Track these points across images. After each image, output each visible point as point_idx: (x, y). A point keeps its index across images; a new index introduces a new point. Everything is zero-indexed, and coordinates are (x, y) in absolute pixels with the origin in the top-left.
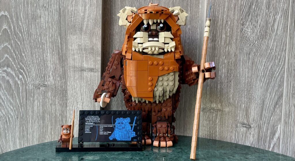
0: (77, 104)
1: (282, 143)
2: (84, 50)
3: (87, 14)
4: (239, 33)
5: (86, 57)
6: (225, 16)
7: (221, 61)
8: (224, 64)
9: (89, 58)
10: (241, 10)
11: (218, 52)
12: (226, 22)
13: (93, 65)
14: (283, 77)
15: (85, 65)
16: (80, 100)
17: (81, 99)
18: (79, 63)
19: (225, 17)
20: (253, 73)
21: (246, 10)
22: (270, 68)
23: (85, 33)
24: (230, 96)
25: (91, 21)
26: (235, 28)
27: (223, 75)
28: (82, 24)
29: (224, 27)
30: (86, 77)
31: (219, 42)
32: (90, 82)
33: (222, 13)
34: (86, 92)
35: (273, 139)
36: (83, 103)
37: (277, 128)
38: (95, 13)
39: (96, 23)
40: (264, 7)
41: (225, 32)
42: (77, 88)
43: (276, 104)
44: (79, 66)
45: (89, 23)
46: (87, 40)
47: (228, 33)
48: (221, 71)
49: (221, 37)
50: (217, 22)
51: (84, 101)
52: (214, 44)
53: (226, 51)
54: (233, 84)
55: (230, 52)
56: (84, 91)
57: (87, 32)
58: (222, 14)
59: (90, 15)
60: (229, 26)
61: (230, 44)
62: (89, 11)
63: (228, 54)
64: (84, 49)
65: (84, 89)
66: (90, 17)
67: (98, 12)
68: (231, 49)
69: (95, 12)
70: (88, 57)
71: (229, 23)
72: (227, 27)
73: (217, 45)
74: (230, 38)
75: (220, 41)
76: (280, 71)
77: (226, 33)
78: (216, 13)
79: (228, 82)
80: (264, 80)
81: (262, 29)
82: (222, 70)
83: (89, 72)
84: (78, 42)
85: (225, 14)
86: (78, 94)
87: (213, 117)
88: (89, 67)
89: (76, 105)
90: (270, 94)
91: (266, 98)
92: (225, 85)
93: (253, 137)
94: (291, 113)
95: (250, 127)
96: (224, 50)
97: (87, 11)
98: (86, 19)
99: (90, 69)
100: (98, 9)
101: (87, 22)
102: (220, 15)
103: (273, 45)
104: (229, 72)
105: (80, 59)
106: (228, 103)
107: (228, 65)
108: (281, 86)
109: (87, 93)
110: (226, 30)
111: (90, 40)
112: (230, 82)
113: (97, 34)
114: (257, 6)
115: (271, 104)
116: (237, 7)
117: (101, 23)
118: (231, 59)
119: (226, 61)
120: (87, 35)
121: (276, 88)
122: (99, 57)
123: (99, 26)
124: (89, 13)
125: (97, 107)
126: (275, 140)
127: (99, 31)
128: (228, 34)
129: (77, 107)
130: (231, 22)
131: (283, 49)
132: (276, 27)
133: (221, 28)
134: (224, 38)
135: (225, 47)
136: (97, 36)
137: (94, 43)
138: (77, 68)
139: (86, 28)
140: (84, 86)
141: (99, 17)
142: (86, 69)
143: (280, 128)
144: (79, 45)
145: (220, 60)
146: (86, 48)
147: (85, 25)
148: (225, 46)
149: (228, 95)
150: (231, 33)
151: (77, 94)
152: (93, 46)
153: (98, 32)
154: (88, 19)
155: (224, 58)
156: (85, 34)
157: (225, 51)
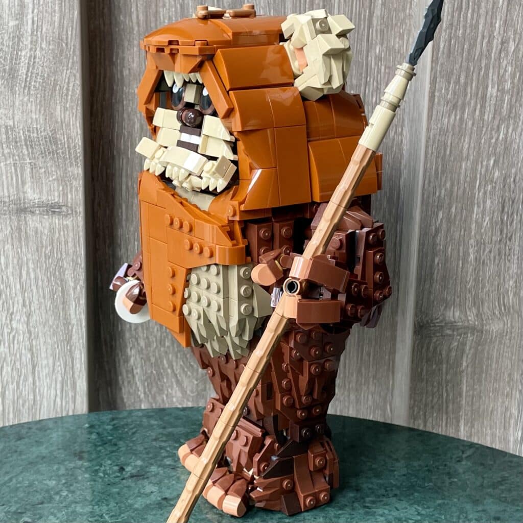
0: (11, 320)
2: (23, 143)
3: (30, 22)
5: (33, 167)
6: (498, 22)
7: (481, 174)
8: (492, 181)
9: (43, 170)
11: (472, 145)
12: (502, 43)
13: (56, 194)
15: (31, 195)
16: (18, 307)
17: (21, 301)
18: (10, 188)
19: (497, 25)
23: (25, 86)
24: (507, 286)
25: (44, 46)
27: (487, 219)
28: (15, 58)
29: (495, 60)
30: (36, 233)
31: (477, 112)
32: (49, 249)
33: (487, 13)
34: (36, 279)
36: (29, 316)
38: (57, 19)
39: (62, 51)
41: (496, 79)
42: (7, 267)
44: (9, 197)
45: (38, 53)
46: (33, 110)
47: (506, 81)
48: (479, 207)
49: (484, 97)
50: (470, 45)
51: (32, 309)
52: (458, 117)
53: (497, 139)
54: (517, 248)
55: (511, 144)
56: (32, 276)
57: (33, 83)
58: (489, 18)
59: (40, 24)
60: (509, 58)
62: (36, 11)
63: (505, 149)
64: (25, 140)
65: (31, 270)
66: (39, 33)
67: (67, 15)
68: (514, 133)
69: (57, 15)
70: (40, 168)
72: (505, 62)
73: (470, 123)
74: (512, 96)
75: (479, 107)
77: (501, 81)
78: (469, 15)
79: (500, 240)
82: (485, 202)
83: (46, 217)
84: (4, 118)
85: (498, 18)
86: (13, 285)
88: (44, 198)
89: (8, 322)
92: (490, 252)
96: (491, 138)
97: (30, 11)
98: (27, 41)
99: (47, 206)
100: (67, 4)
101: (31, 49)
102: (482, 21)
104: (506, 210)
105: (11, 173)
106: (500, 308)
107: (504, 186)
109: (40, 283)
110: (502, 71)
111: (45, 110)
112: (510, 239)
113: (68, 90)
117: (78, 52)
118: (513, 165)
119: (497, 174)
120: (32, 92)
122: (78, 167)
123: (73, 63)
124: (36, 19)
125: (75, 327)
127: (72, 79)
128: (508, 85)
129: (12, 329)
130: (518, 43)
133: (483, 65)
134: (491, 96)
135: (495, 127)
136: (67, 95)
137: (59, 120)
138: (5, 202)
139: (28, 71)
140: (31, 262)
141: (70, 33)
142: (33, 206)
144: (6, 127)
145: (476, 169)
146: (29, 137)
147: (24, 62)
148: (496, 123)
149: (502, 281)
150: (516, 80)
151: (8, 286)
152: (54, 132)
153: (68, 83)
154: (35, 38)
155: (492, 162)
156: (24, 88)
157: (493, 141)
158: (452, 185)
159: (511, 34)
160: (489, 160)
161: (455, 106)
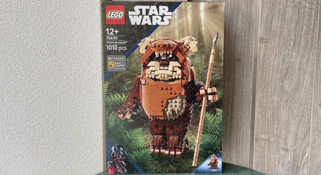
1: (310, 161)
4: (280, 88)
7: (268, 106)
8: (270, 108)
10: (281, 72)
11: (266, 100)
12: (271, 80)
14: (310, 116)
19: (270, 76)
20: (290, 114)
21: (285, 72)
22: (301, 111)
26: (277, 84)
27: (270, 116)
29: (270, 83)
31: (267, 94)
33: (268, 74)
35: (303, 158)
37: (306, 151)
40: (297, 70)
43: (306, 135)
49: (268, 91)
53: (271, 99)
61: (274, 95)
68: (274, 98)
71: (273, 80)
72: (272, 84)
73: (265, 96)
74: (274, 91)
76: (308, 112)
77: (271, 87)
80: (297, 118)
81: (296, 85)
87: (262, 144)
90: (302, 128)
91: (299, 131)
93: (290, 157)
94: (315, 141)
95: (288, 151)
102: (267, 76)
103: (303, 95)
108: (309, 122)
112: (275, 120)
114: (292, 69)
115: (302, 134)
116: (278, 70)
118: (275, 104)
119: (271, 106)
121: (306, 124)
126: (305, 159)
130: (275, 80)
131: (310, 97)
132: (305, 84)
133: (268, 84)
143: (308, 151)
148: (271, 96)
150: (274, 88)
158: (262, 109)
159: (273, 78)
160: (269, 103)
161: (262, 93)
